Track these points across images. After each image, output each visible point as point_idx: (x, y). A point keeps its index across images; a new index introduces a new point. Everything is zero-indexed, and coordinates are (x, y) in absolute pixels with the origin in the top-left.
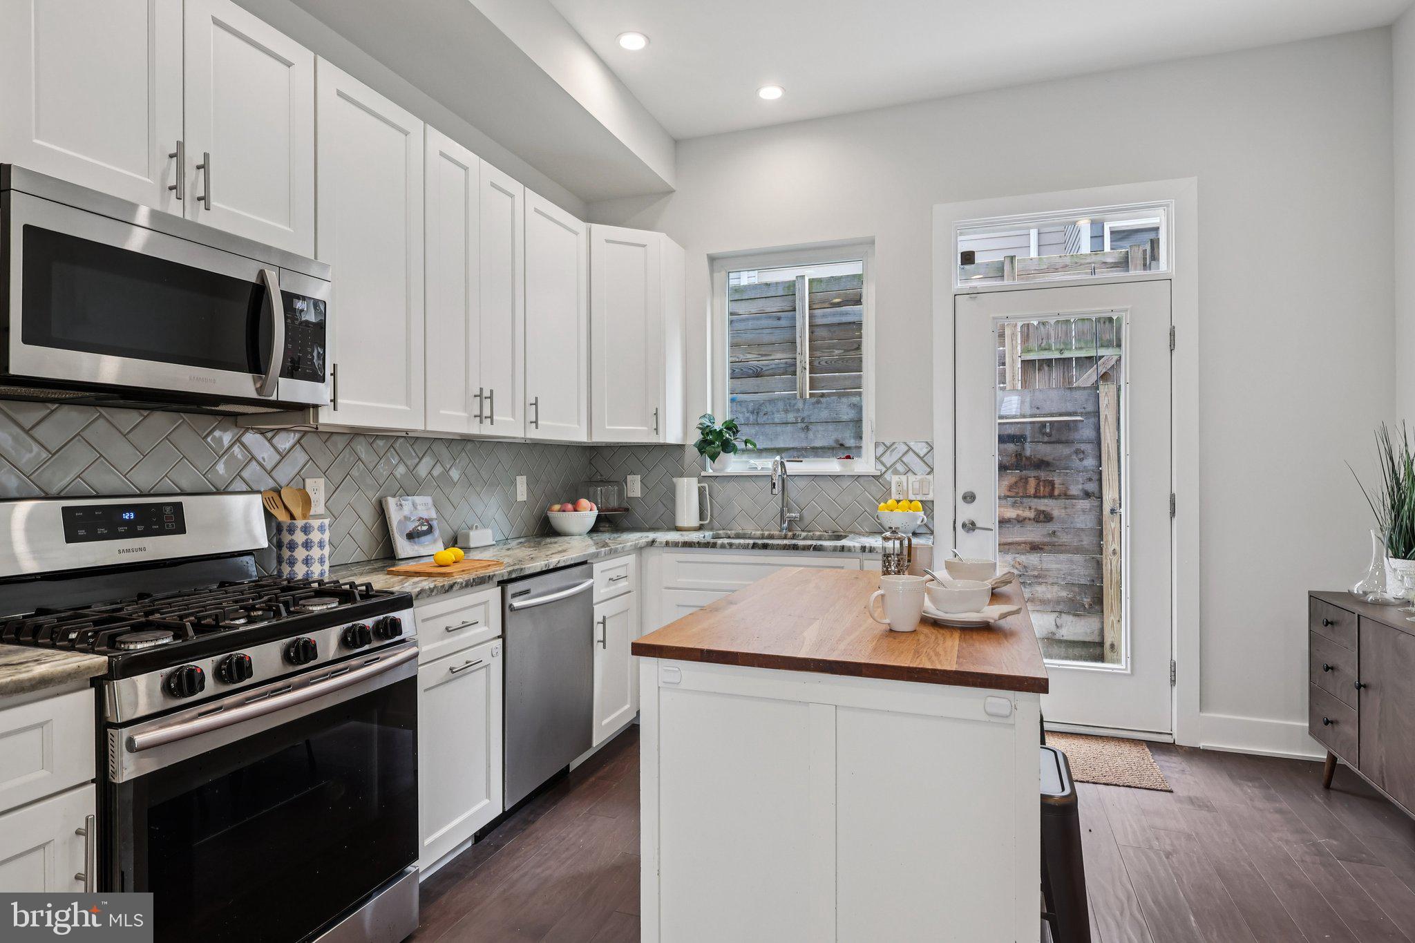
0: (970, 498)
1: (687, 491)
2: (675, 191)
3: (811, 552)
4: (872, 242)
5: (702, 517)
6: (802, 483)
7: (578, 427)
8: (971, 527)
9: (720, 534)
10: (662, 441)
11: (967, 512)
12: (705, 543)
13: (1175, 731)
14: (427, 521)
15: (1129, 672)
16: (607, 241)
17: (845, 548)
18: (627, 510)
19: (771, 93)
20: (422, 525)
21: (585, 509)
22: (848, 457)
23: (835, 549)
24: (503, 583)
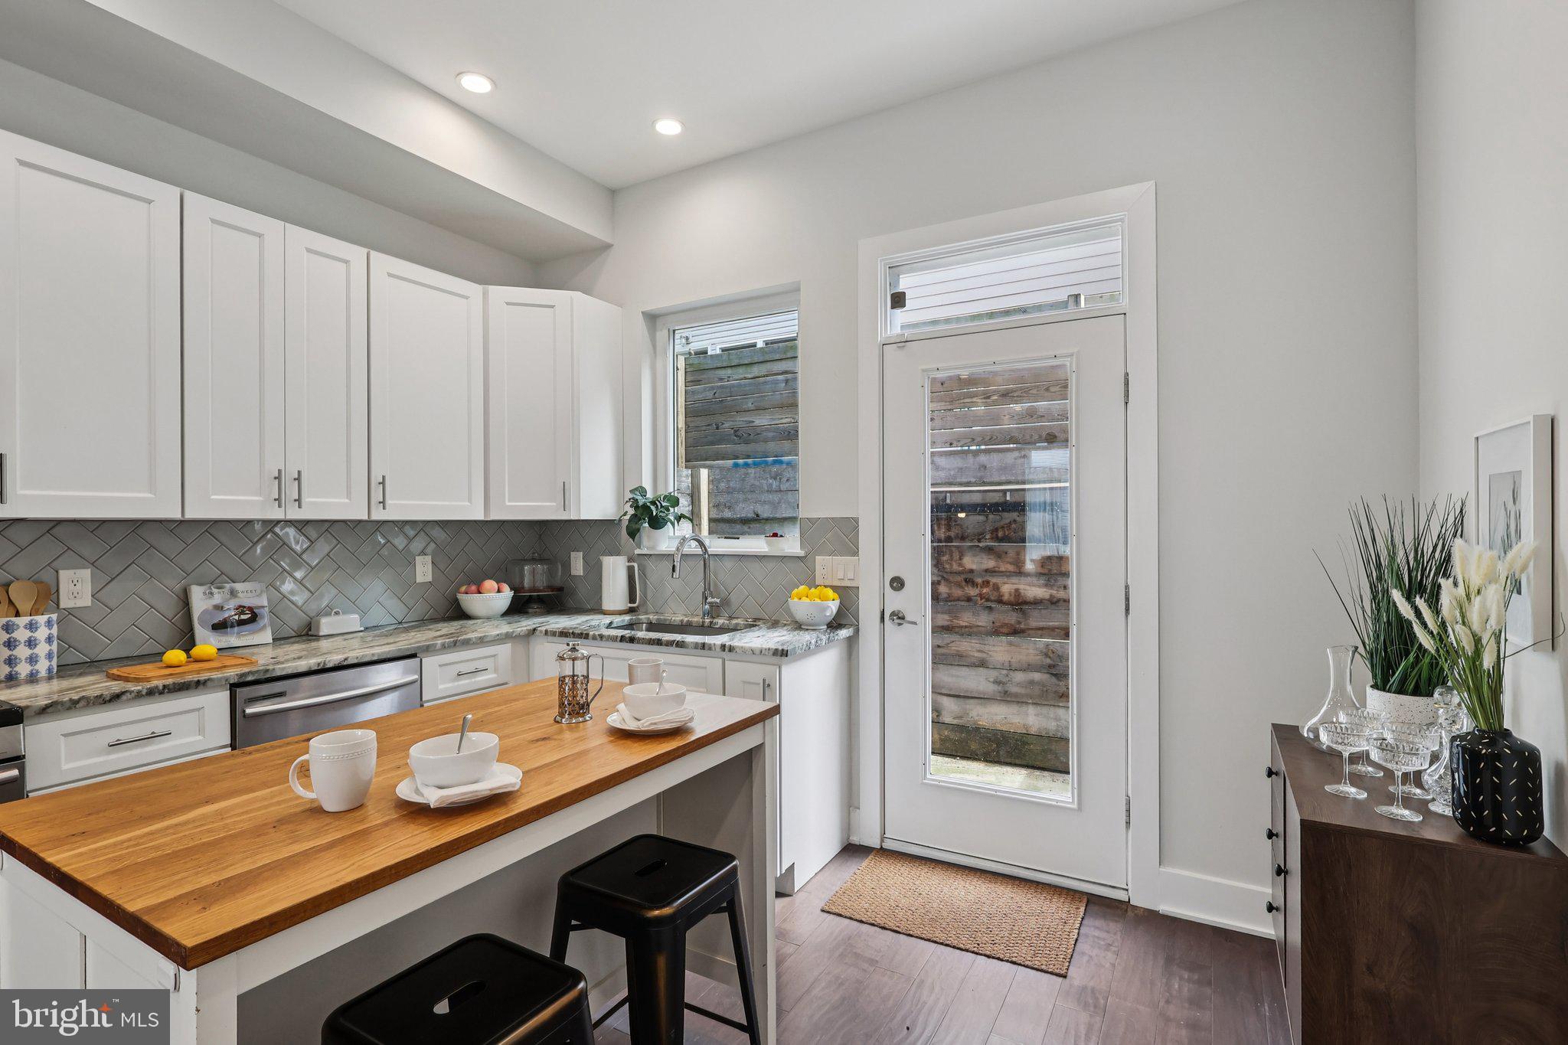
0: (898, 583)
1: (615, 572)
2: (613, 245)
3: (673, 649)
4: (797, 289)
5: (632, 599)
6: (728, 564)
7: (469, 504)
8: (899, 617)
9: (641, 619)
10: (573, 517)
11: (895, 601)
12: (578, 634)
13: (1130, 887)
14: (251, 609)
15: (1075, 806)
16: (508, 304)
17: (706, 646)
18: (561, 589)
19: (669, 127)
20: (243, 613)
21: (489, 591)
22: (775, 535)
23: (696, 646)
24: (234, 687)
